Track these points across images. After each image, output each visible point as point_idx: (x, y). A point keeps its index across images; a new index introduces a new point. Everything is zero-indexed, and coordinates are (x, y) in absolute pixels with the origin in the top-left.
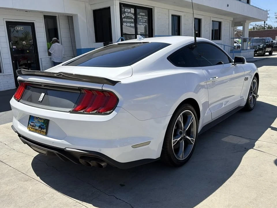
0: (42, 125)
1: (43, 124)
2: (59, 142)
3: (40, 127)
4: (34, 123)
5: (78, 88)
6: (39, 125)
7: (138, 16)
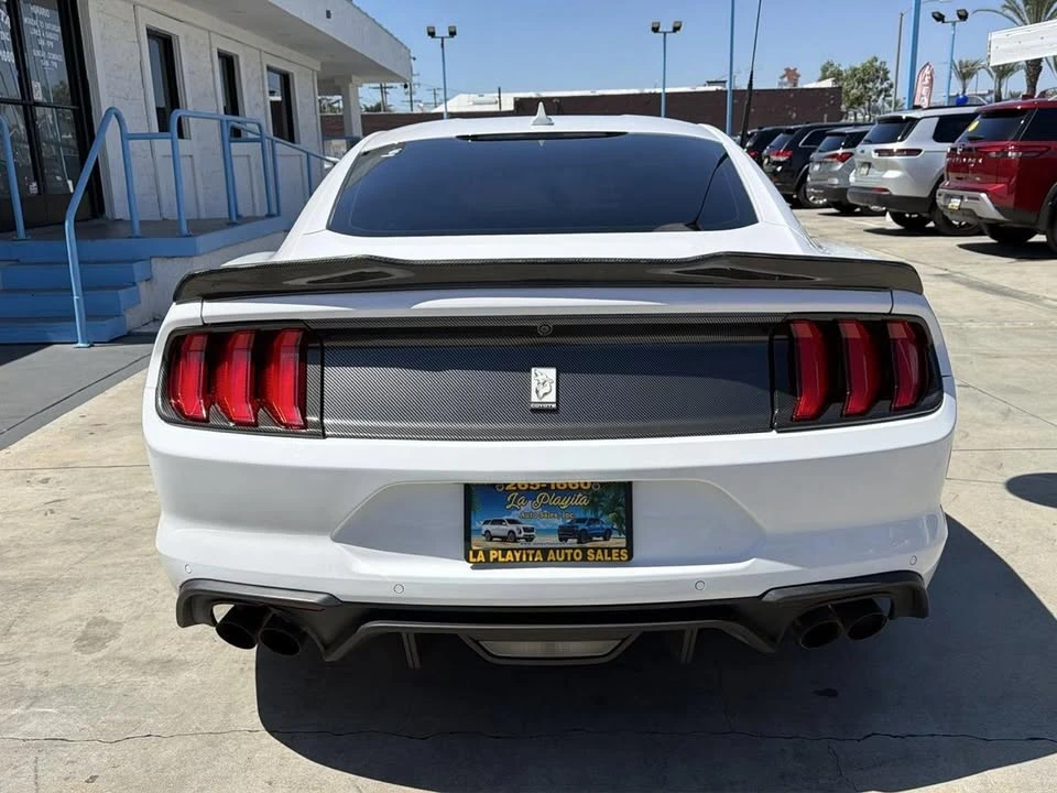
0: (579, 521)
1: (589, 515)
2: (737, 571)
3: (565, 533)
4: (512, 522)
5: (779, 320)
6: (560, 522)
7: (25, 20)
